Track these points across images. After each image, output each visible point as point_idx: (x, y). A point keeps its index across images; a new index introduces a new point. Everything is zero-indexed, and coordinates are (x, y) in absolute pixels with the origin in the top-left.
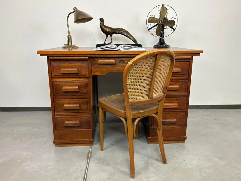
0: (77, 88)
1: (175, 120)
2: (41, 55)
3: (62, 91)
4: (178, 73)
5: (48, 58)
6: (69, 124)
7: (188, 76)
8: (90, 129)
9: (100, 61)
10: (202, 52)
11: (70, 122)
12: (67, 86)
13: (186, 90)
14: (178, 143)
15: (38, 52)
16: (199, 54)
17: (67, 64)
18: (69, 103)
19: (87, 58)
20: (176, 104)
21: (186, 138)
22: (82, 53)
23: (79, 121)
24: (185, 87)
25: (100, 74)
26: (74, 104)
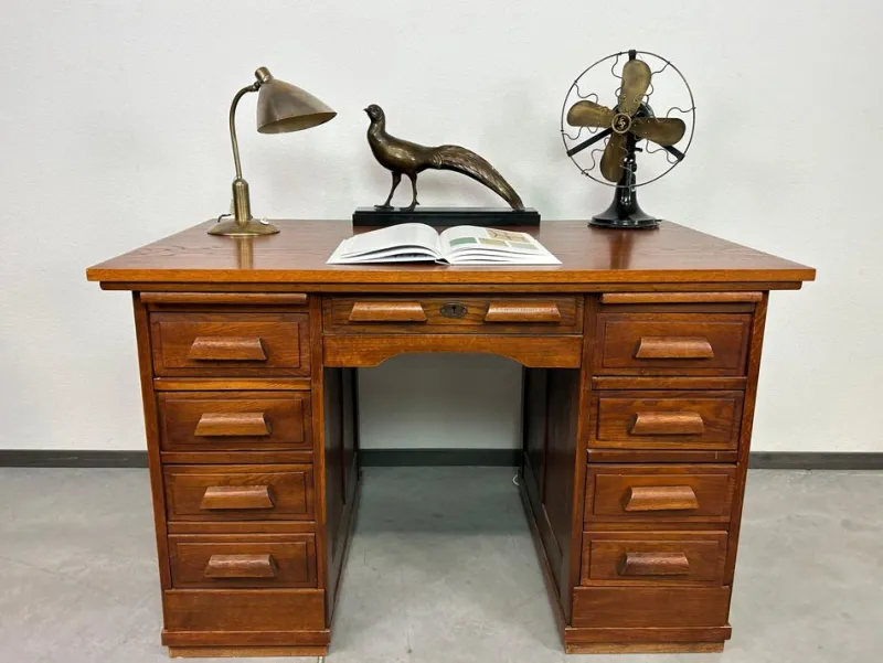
0: (262, 419)
1: (684, 560)
2: (106, 285)
3: (197, 433)
4: (701, 364)
5: (136, 295)
6: (226, 568)
7: (746, 374)
8: (315, 590)
9: (361, 308)
10: (810, 274)
11: (231, 561)
12: (219, 411)
13: (735, 435)
14: (693, 650)
15: (92, 274)
16: (796, 285)
17: (217, 321)
18: (226, 483)
19: (305, 296)
20: (690, 494)
21: (727, 634)
22: (279, 278)
23: (272, 559)
24: (729, 423)
25: (359, 362)
26: (246, 484)
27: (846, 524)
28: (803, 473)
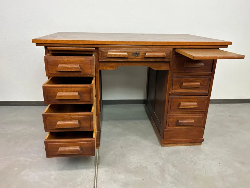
1: (193, 121)
2: (38, 44)
4: (201, 69)
5: (46, 48)
7: (211, 72)
9: (110, 53)
10: (230, 43)
13: (208, 88)
14: (194, 145)
15: (33, 41)
16: (226, 46)
19: (94, 48)
20: (196, 104)
21: (203, 140)
22: (87, 43)
24: (206, 85)
25: (109, 68)
27: (230, 116)
28: (218, 104)
